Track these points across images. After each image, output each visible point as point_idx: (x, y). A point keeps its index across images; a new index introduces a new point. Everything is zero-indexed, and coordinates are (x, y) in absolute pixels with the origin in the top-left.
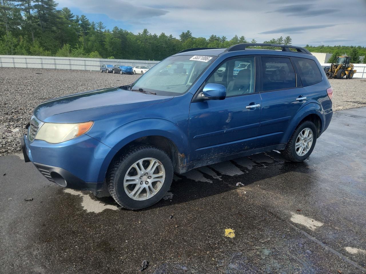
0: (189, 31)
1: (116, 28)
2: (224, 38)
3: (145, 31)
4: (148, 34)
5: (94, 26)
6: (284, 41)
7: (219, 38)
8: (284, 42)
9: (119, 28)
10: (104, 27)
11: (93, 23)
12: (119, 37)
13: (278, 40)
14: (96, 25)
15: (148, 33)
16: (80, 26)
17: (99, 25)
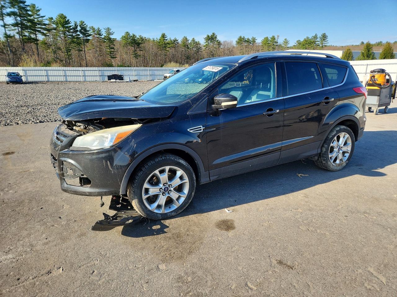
0: (214, 33)
1: (127, 33)
9: (130, 34)
11: (99, 29)
15: (167, 37)
16: (78, 33)
17: (106, 31)
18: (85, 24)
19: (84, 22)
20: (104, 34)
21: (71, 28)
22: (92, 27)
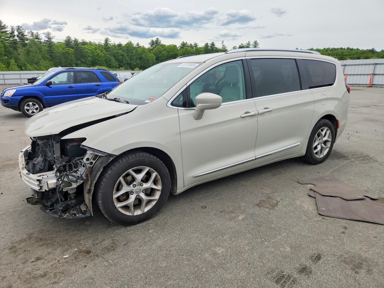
2: (196, 45)
4: (109, 43)
5: (38, 36)
6: (252, 45)
7: (191, 44)
8: (252, 47)
10: (53, 37)
12: (73, 48)
13: (247, 45)
14: (41, 35)
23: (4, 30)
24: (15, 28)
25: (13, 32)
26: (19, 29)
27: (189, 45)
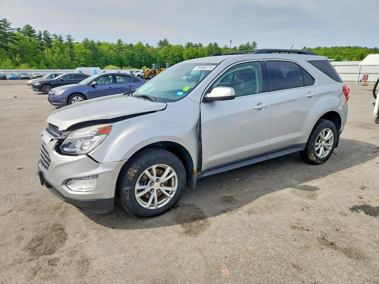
0: (166, 39)
1: (87, 40)
2: (201, 45)
3: (120, 41)
5: (61, 38)
9: (89, 40)
11: (60, 36)
12: (89, 48)
14: (63, 38)
15: (123, 42)
16: (42, 40)
17: (68, 38)
18: (48, 33)
19: (47, 31)
20: (65, 40)
21: (37, 36)
22: (55, 34)
23: (34, 34)
24: (42, 32)
25: (40, 35)
26: (45, 33)
27: (194, 45)
